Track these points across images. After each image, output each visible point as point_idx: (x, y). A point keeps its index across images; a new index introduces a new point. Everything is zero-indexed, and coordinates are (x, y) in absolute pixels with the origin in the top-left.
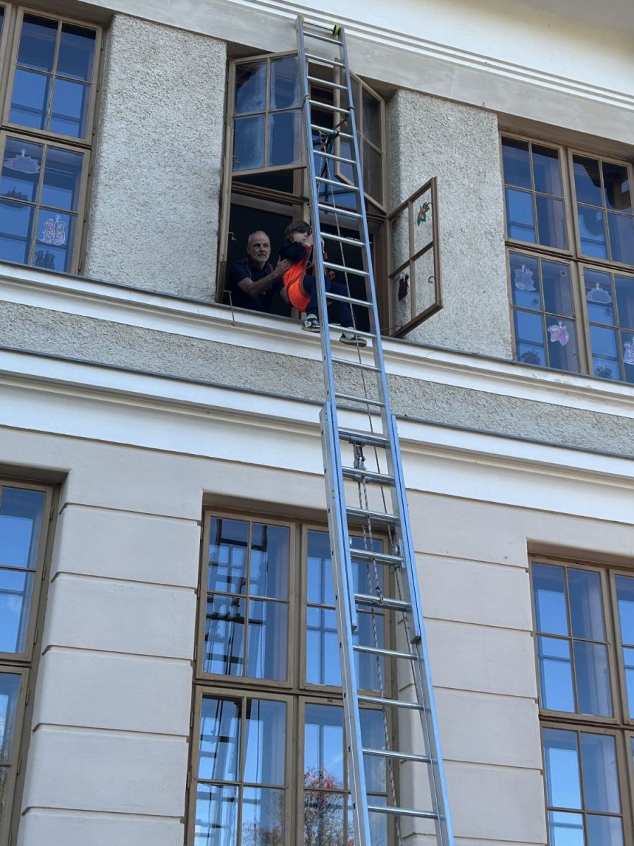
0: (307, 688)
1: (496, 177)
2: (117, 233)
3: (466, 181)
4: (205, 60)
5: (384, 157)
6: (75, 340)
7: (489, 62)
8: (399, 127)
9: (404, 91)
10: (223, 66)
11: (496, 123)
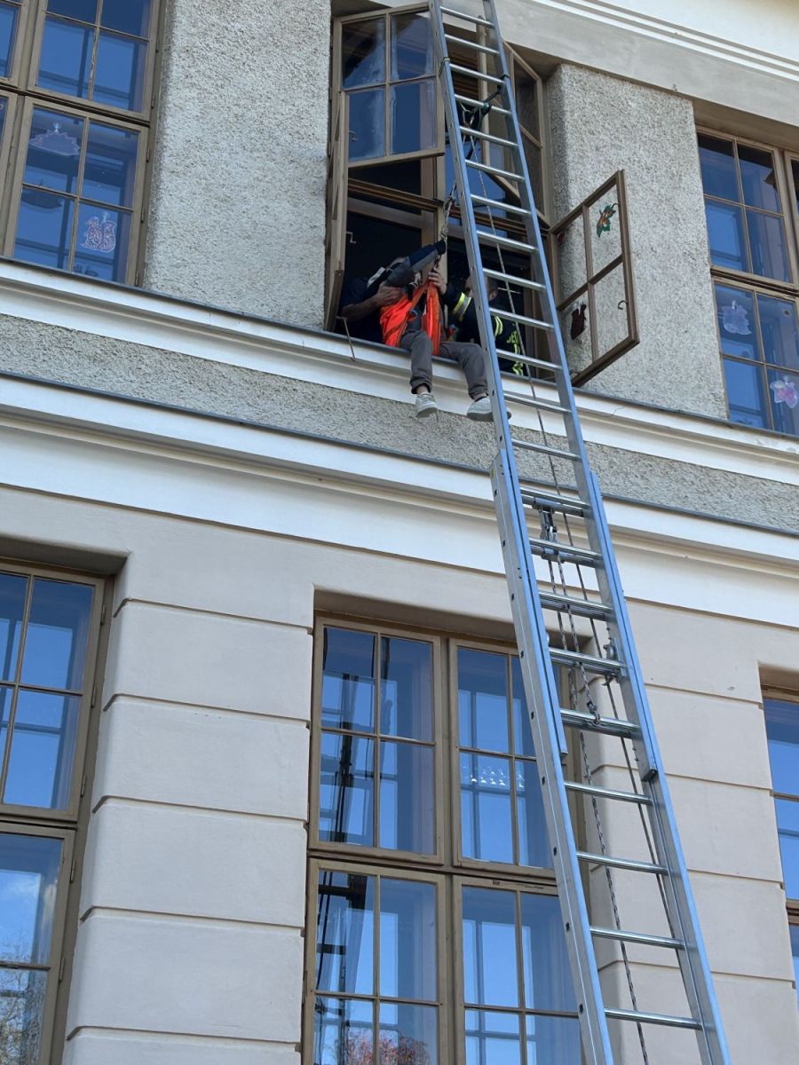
0: (464, 865)
1: (694, 181)
2: (189, 236)
3: (655, 186)
4: (302, 14)
5: (543, 151)
6: (133, 378)
7: (679, 32)
8: (563, 113)
9: (568, 67)
10: (328, 24)
11: (691, 112)
